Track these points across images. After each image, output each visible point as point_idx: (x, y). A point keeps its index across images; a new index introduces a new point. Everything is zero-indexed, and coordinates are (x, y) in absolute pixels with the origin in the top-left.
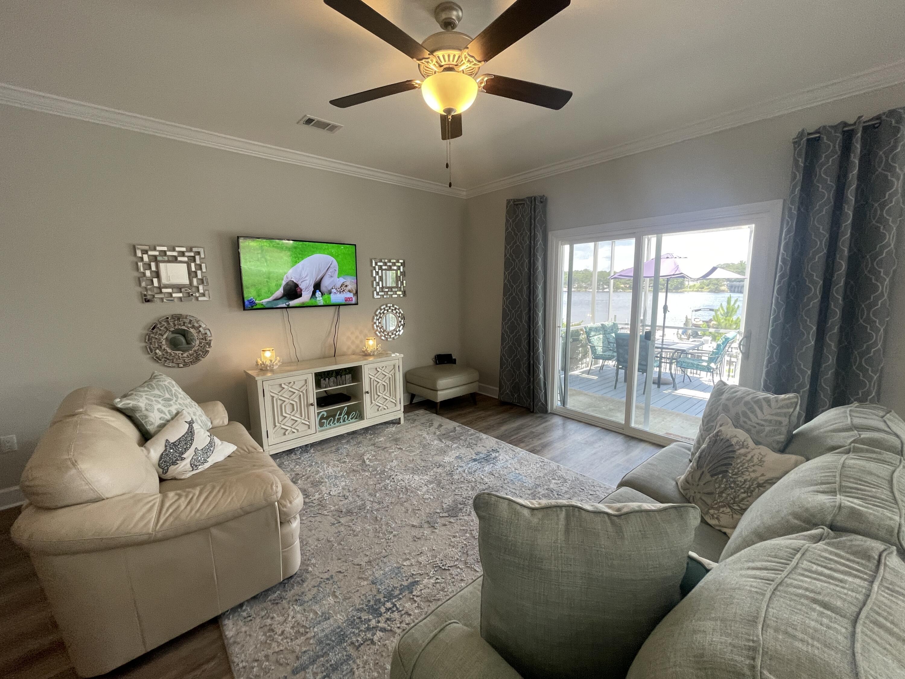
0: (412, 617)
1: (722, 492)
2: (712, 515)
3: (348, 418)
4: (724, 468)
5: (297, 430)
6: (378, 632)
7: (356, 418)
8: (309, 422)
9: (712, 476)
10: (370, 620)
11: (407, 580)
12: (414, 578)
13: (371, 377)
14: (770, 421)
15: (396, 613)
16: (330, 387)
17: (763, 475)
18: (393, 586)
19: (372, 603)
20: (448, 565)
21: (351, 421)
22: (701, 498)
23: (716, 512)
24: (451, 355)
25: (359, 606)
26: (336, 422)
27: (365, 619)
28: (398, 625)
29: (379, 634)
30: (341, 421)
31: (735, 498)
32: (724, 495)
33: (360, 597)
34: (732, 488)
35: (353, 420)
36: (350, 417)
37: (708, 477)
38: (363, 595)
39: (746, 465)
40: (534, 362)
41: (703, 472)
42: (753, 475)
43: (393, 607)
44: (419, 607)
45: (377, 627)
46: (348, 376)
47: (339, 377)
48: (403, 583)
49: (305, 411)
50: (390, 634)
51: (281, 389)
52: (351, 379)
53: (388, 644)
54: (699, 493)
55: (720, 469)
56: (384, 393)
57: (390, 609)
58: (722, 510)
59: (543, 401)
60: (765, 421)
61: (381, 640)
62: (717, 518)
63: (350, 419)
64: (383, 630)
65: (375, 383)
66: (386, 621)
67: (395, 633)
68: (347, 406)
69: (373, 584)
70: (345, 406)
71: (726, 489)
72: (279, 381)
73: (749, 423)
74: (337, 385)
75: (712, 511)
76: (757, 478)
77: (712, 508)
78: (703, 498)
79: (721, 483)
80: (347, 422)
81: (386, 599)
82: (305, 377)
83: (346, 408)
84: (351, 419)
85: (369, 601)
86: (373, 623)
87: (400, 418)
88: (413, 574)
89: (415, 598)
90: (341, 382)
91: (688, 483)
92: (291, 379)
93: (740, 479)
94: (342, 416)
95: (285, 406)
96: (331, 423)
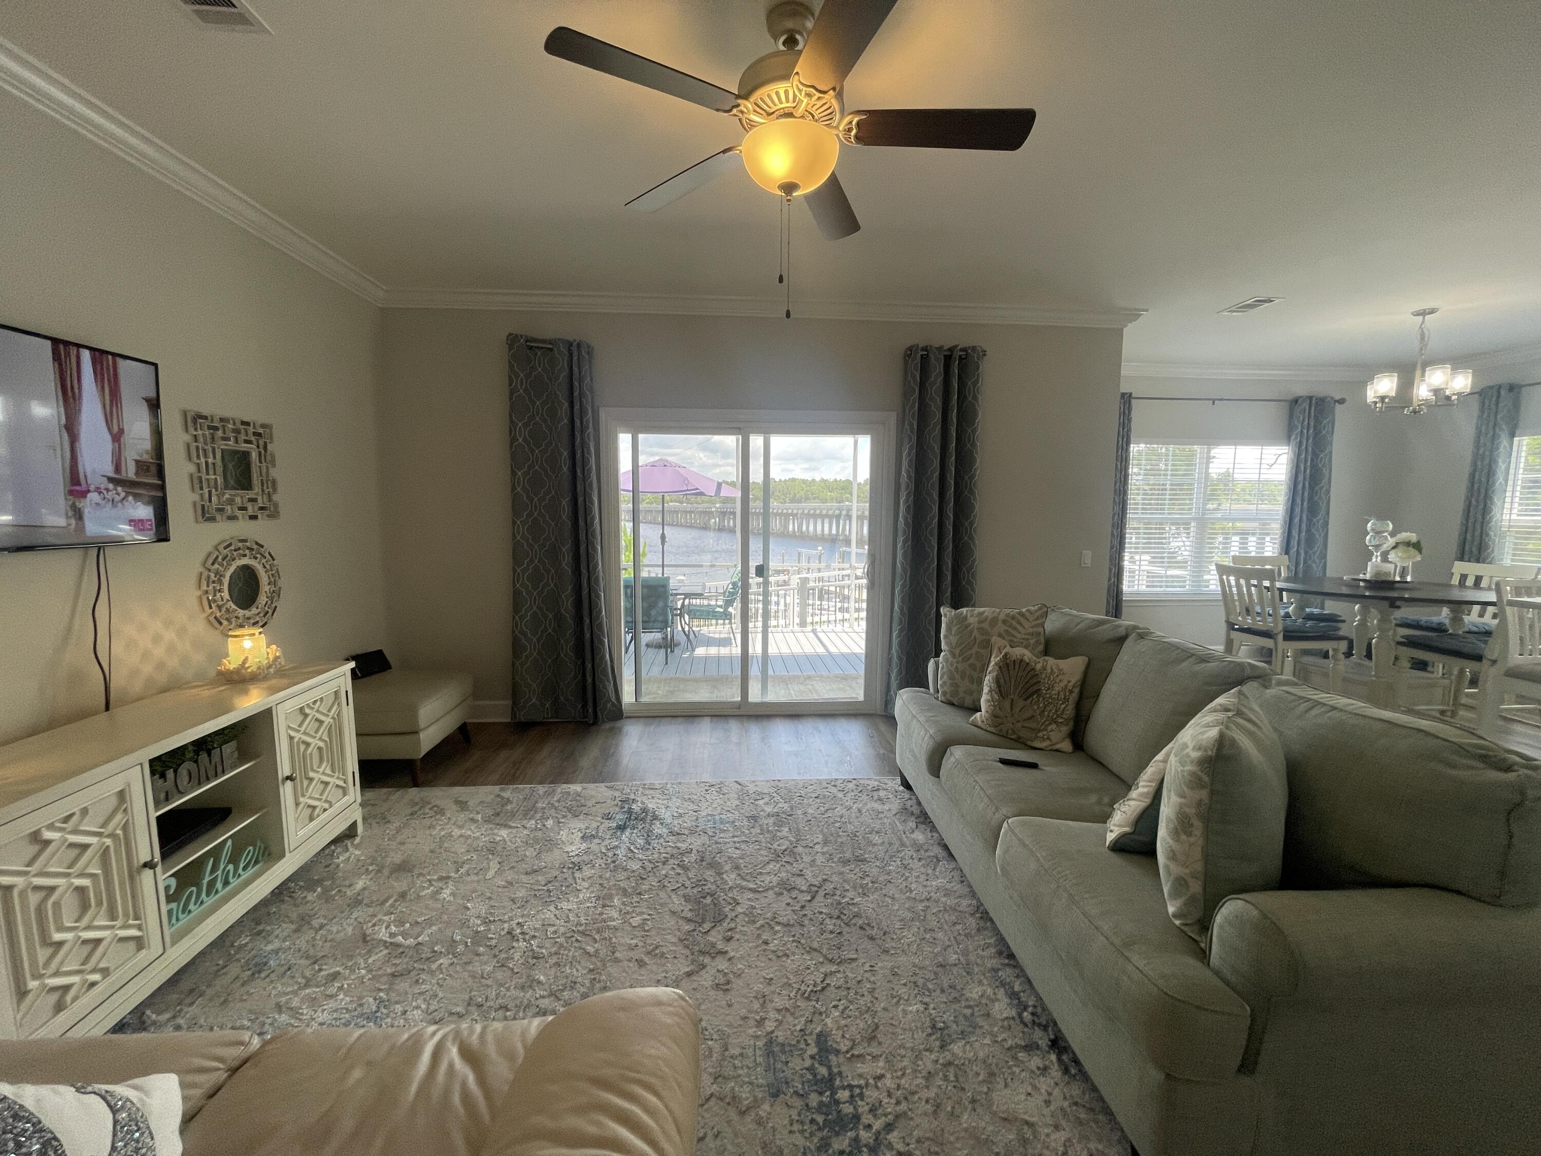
0: (889, 1076)
1: (1043, 711)
2: (1043, 738)
3: (236, 870)
4: (1036, 688)
5: (105, 972)
6: (888, 1137)
7: (256, 862)
8: (139, 928)
9: (1026, 699)
10: (856, 1140)
11: (808, 1045)
12: (811, 1034)
13: (292, 733)
14: (1033, 634)
15: (867, 1093)
16: (182, 793)
17: (1069, 682)
18: (807, 1069)
19: (820, 1119)
20: (819, 981)
21: (245, 875)
22: (1023, 727)
23: (1045, 733)
24: (380, 652)
25: (811, 1142)
26: (204, 895)
27: (850, 1146)
28: (893, 1101)
29: (894, 1137)
30: (219, 885)
31: (1057, 711)
32: (1046, 713)
33: (791, 1132)
34: (1051, 703)
35: (250, 871)
36: (242, 865)
37: (1021, 703)
38: (791, 1125)
39: (1052, 678)
40: (592, 635)
41: (1012, 700)
42: (1062, 684)
43: (851, 1091)
44: (875, 1058)
45: (878, 1133)
46: (229, 749)
47: (203, 756)
48: (809, 1053)
49: (124, 897)
50: (901, 1123)
51: (35, 848)
52: (236, 755)
53: (921, 1134)
54: (1018, 722)
55: (1031, 691)
56: (321, 770)
57: (852, 1096)
58: (1050, 728)
59: (614, 700)
60: (1028, 634)
61: (907, 1140)
62: (1048, 738)
63: (240, 871)
64: (889, 1127)
65: (302, 747)
66: (875, 1116)
67: (905, 1113)
68: (230, 837)
69: (778, 1096)
70: (225, 841)
71: (1045, 707)
72: (28, 825)
73: (1015, 640)
74: (200, 784)
75: (1040, 734)
76: (1066, 686)
77: (1040, 731)
78: (1026, 725)
79: (1038, 703)
80: (234, 883)
81: (828, 1093)
82: (117, 784)
83: (229, 843)
84: (244, 869)
85: (812, 1121)
86: (864, 1135)
87: (356, 821)
88: (801, 1030)
89: (856, 1053)
90: (211, 773)
91: (996, 717)
92: (72, 805)
93: (1053, 692)
94: (219, 872)
95: (57, 905)
96: (191, 907)
